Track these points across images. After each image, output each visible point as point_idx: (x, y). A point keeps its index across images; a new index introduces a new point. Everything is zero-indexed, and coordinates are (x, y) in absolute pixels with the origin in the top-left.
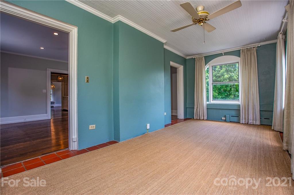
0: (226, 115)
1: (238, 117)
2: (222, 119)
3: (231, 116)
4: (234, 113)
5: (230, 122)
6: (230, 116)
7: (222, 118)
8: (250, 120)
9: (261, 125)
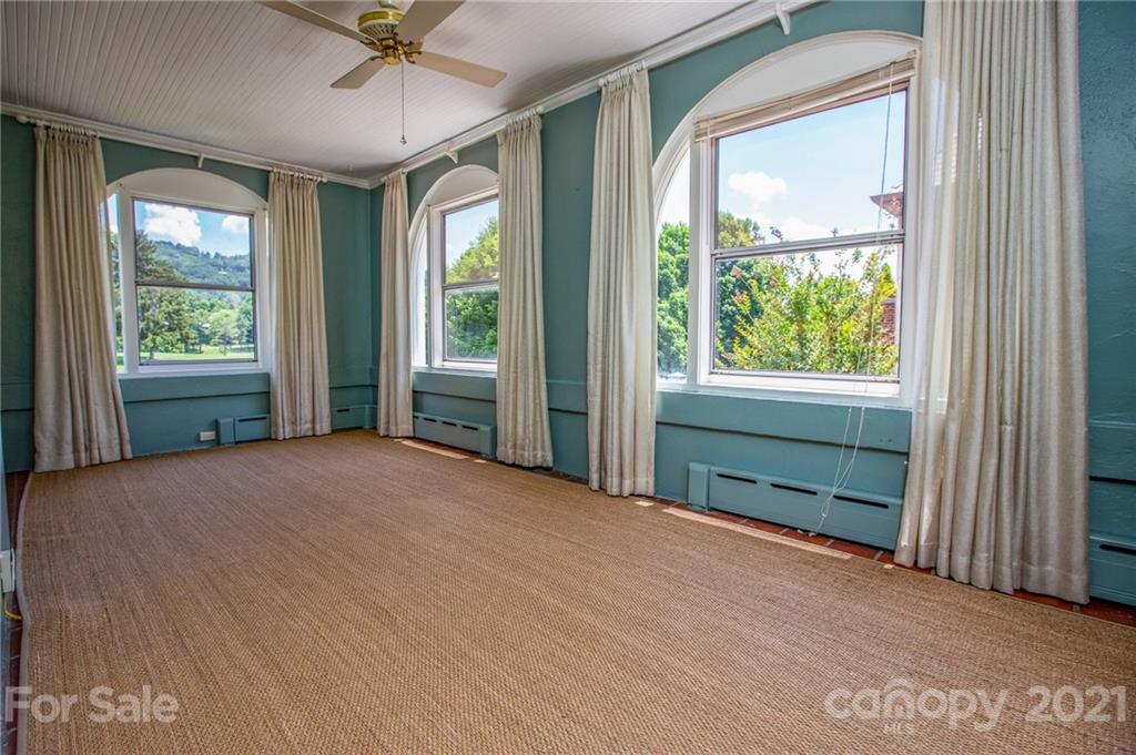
0: (221, 421)
1: (264, 418)
2: (202, 439)
3: (241, 421)
4: (247, 408)
5: (237, 443)
6: (237, 423)
7: (202, 434)
8: (306, 422)
9: (333, 431)
